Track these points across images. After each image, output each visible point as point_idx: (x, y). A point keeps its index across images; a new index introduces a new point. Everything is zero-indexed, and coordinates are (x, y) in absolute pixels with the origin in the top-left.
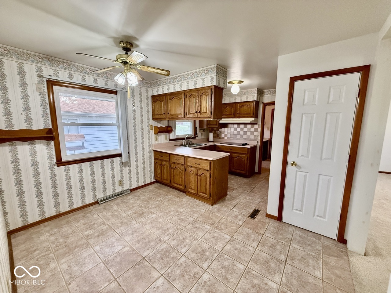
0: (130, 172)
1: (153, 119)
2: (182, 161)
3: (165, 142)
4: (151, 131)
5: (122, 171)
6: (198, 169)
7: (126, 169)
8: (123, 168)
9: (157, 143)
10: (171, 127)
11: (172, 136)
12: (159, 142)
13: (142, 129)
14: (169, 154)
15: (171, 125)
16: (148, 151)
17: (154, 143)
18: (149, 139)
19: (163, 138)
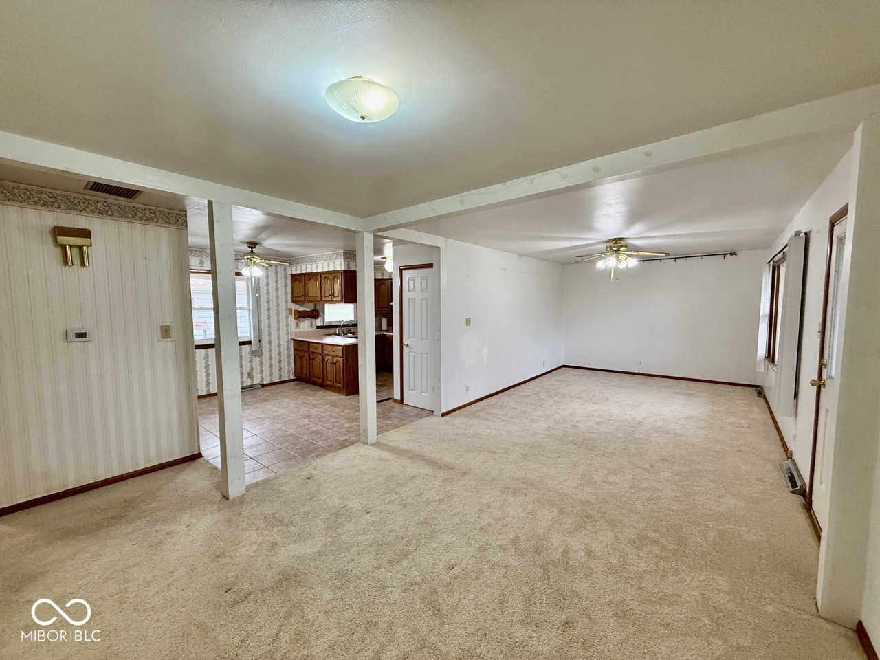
0: (261, 364)
1: (293, 302)
2: (319, 350)
3: (310, 330)
4: (290, 316)
5: (251, 361)
6: (333, 357)
7: (257, 360)
8: (254, 358)
9: (298, 330)
10: (317, 311)
11: (319, 322)
12: (302, 330)
13: (278, 314)
15: (318, 308)
16: (286, 339)
17: (294, 330)
18: (287, 325)
19: (306, 325)
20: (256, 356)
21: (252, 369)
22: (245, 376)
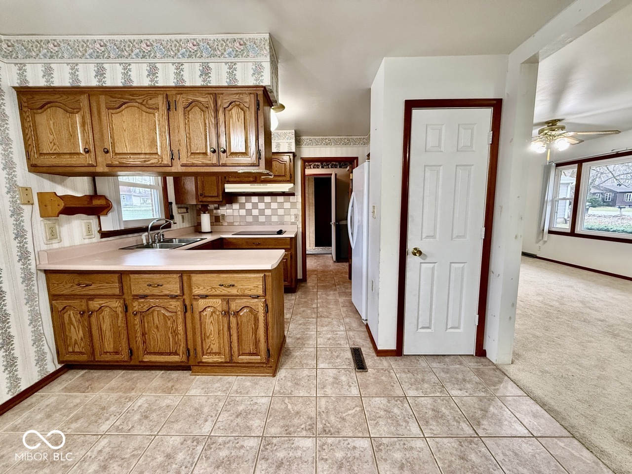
1: (30, 170)
2: (173, 287)
3: (87, 241)
4: (26, 208)
6: (227, 299)
9: (56, 245)
10: (102, 197)
11: (109, 223)
12: (66, 243)
14: (117, 275)
15: (103, 190)
17: (45, 247)
18: (20, 235)
19: (75, 230)
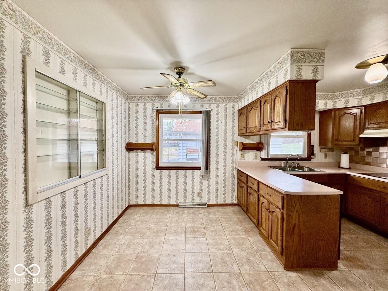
0: (209, 186)
1: (239, 135)
2: (256, 187)
3: (255, 161)
4: (236, 147)
5: (201, 183)
6: (270, 203)
7: (205, 183)
9: (243, 161)
10: (262, 144)
11: (263, 154)
12: (246, 160)
13: (225, 145)
14: (246, 175)
15: (263, 141)
16: (231, 168)
17: (239, 161)
18: (233, 156)
19: (250, 156)
20: (205, 180)
21: (201, 190)
22: (196, 194)
